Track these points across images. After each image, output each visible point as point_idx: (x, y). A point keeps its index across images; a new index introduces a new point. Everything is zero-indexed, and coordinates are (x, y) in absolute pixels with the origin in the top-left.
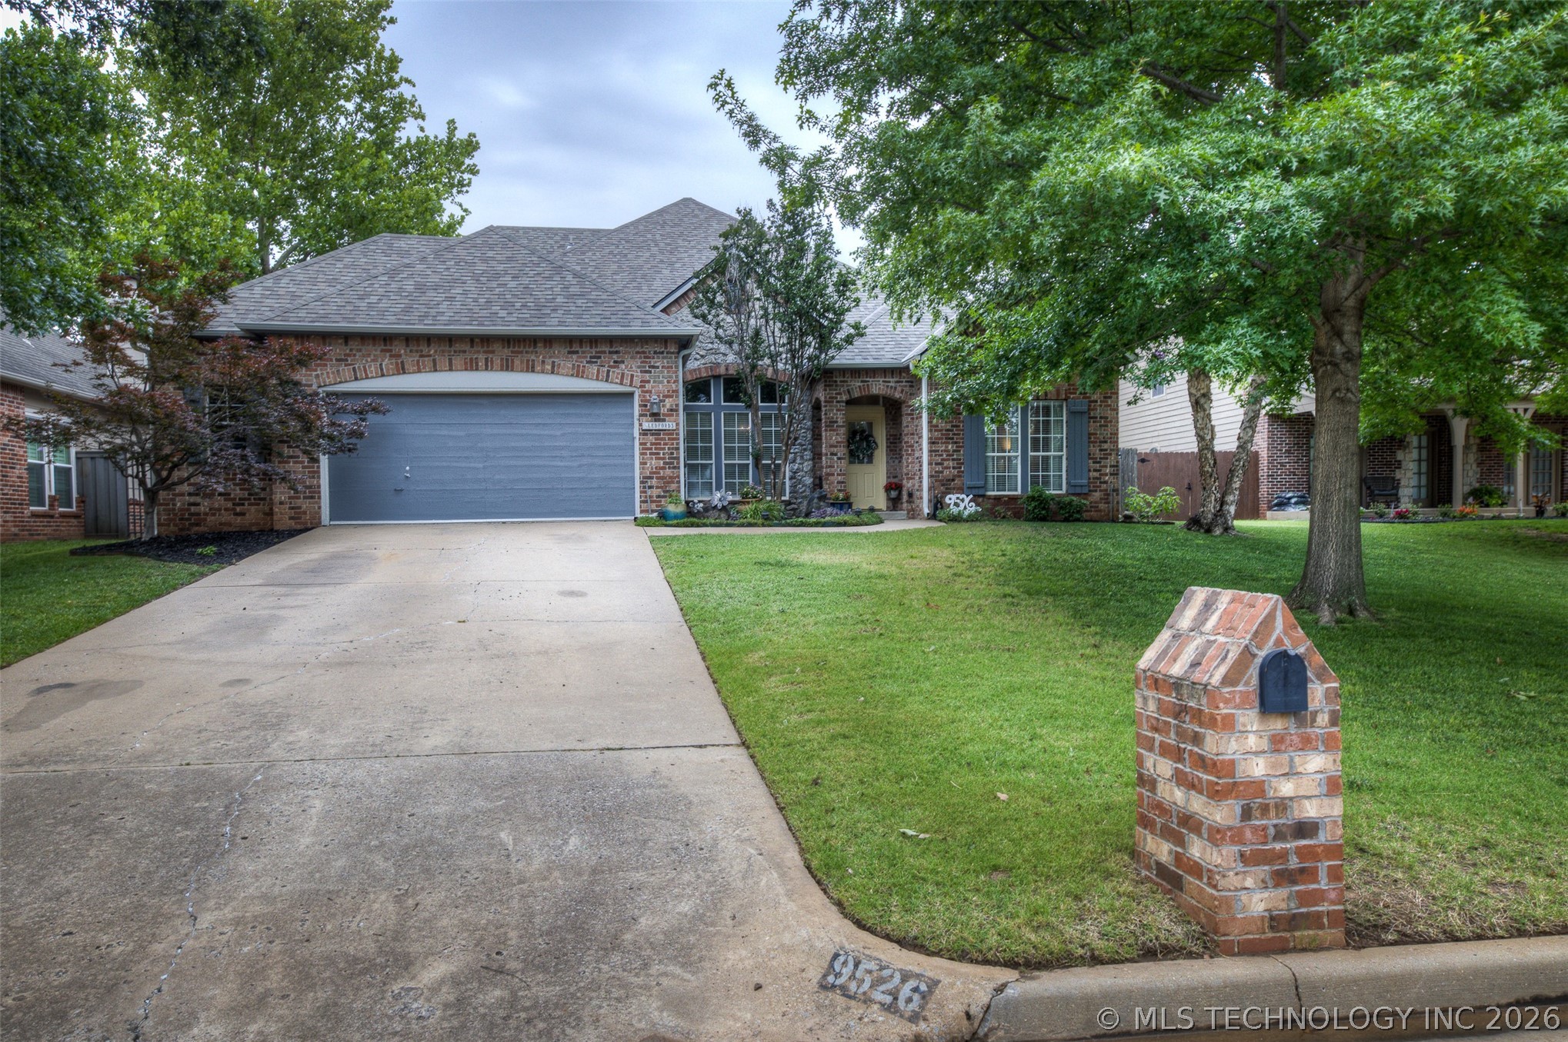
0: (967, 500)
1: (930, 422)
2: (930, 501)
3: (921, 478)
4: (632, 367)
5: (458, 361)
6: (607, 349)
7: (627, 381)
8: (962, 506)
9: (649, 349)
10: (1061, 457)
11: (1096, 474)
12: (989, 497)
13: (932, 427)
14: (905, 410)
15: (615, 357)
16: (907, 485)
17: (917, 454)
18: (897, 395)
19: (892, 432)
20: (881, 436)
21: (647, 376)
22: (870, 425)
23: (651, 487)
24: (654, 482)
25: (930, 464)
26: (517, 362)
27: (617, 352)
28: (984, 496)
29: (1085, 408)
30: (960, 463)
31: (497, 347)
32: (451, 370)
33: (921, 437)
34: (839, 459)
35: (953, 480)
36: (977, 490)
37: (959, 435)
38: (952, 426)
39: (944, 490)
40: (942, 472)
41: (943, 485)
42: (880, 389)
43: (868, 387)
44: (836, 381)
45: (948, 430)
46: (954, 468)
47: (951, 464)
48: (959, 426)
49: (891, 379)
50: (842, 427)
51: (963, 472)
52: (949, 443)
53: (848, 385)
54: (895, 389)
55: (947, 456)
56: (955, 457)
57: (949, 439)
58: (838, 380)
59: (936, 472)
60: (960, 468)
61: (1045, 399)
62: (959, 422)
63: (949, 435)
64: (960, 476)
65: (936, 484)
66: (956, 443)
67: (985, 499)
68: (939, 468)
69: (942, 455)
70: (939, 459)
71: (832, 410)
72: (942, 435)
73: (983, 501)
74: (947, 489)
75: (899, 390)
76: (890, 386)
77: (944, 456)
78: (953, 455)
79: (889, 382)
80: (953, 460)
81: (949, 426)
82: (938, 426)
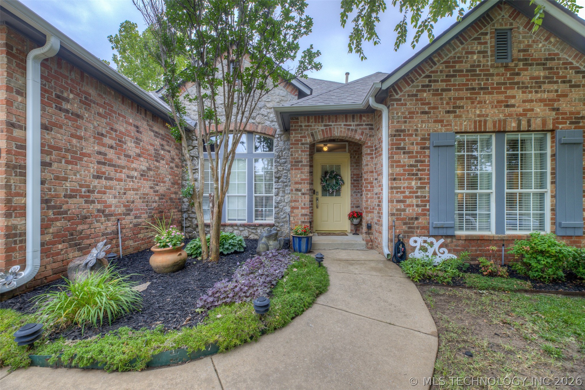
0: (436, 244)
1: (390, 158)
2: (390, 240)
3: (380, 214)
8: (431, 250)
10: (542, 195)
12: (459, 238)
13: (393, 162)
14: (365, 150)
16: (367, 218)
17: (376, 190)
18: (357, 137)
19: (355, 172)
20: (346, 175)
22: (339, 167)
25: (391, 201)
28: (452, 236)
29: (579, 139)
30: (425, 201)
33: (380, 174)
34: (303, 194)
35: (417, 219)
36: (445, 230)
37: (424, 170)
38: (416, 161)
39: (406, 229)
40: (404, 210)
41: (405, 224)
42: (341, 131)
43: (330, 129)
44: (301, 126)
45: (411, 166)
46: (417, 206)
47: (414, 201)
48: (424, 161)
49: (352, 123)
50: (306, 166)
51: (428, 210)
52: (412, 179)
53: (311, 129)
54: (356, 131)
55: (410, 193)
56: (419, 194)
57: (413, 175)
58: (303, 124)
59: (397, 210)
60: (425, 206)
61: (528, 131)
62: (424, 157)
63: (412, 170)
64: (425, 215)
65: (398, 223)
66: (420, 179)
67: (454, 240)
68: (401, 206)
69: (404, 192)
70: (401, 196)
71: (298, 151)
72: (404, 170)
73: (452, 242)
74: (409, 228)
75: (359, 131)
76: (351, 128)
77: (407, 193)
78: (417, 192)
79: (350, 125)
80: (417, 197)
81: (412, 162)
82: (399, 162)
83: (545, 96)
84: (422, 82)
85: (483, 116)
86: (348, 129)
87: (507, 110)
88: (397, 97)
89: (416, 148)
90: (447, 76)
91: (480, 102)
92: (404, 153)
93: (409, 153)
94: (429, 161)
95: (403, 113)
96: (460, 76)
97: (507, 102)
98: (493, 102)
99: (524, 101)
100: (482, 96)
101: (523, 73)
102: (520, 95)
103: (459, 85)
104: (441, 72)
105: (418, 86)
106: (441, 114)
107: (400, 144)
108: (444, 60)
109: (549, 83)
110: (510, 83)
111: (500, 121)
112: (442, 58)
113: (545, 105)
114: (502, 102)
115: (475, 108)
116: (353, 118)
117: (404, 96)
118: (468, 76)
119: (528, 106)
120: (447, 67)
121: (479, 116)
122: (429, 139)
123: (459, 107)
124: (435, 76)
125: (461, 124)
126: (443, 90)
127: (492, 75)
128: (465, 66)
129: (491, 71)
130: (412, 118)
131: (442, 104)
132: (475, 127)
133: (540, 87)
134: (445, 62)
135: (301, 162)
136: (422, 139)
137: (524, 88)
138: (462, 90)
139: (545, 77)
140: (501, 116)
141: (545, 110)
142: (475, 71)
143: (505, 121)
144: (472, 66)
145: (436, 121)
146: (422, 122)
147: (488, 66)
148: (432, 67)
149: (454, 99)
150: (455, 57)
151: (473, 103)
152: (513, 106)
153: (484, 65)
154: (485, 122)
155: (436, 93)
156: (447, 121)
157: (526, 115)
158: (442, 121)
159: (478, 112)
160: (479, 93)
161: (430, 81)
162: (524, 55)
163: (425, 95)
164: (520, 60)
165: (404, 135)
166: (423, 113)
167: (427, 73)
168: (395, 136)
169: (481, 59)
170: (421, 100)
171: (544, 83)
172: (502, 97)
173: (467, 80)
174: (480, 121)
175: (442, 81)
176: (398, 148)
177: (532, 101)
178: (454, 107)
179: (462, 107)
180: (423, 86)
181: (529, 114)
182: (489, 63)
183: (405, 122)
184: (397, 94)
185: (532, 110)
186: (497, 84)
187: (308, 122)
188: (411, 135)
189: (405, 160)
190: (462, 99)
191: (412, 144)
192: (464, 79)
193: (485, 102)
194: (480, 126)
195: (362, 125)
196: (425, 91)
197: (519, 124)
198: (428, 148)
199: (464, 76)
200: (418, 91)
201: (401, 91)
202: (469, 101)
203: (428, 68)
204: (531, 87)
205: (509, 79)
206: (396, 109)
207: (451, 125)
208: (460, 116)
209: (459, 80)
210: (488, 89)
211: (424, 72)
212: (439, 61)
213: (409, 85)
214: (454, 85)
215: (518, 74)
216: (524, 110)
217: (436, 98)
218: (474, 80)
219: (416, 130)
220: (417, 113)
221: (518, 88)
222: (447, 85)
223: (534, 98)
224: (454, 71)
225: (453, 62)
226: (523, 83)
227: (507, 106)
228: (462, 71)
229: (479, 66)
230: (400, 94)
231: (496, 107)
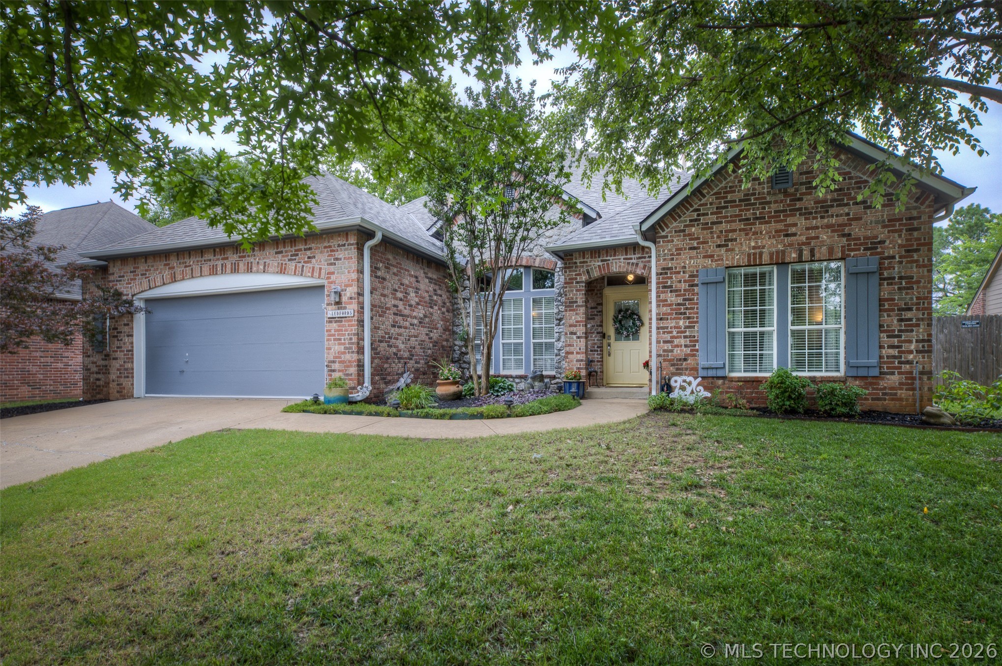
0: (695, 383)
1: (658, 296)
2: (658, 382)
3: (652, 356)
4: (321, 259)
5: (206, 269)
6: (303, 247)
7: (316, 274)
8: (689, 389)
9: (334, 242)
10: (837, 331)
11: (895, 352)
12: (732, 380)
13: (661, 302)
15: (309, 253)
20: (646, 313)
21: (332, 268)
22: (637, 303)
23: (334, 371)
24: (336, 366)
25: (658, 342)
26: (241, 265)
27: (310, 249)
28: (719, 378)
29: (874, 267)
30: (694, 341)
31: (229, 254)
32: (201, 276)
34: (578, 337)
35: (685, 360)
36: (714, 371)
37: (692, 309)
38: (684, 300)
39: (674, 371)
40: (672, 351)
41: (673, 365)
42: (620, 266)
43: (608, 264)
44: (576, 263)
45: (679, 304)
46: (686, 346)
47: (682, 341)
48: (693, 299)
49: (633, 256)
50: (582, 306)
51: (697, 350)
52: (680, 319)
53: (587, 266)
54: (637, 264)
55: (678, 332)
56: (688, 334)
57: (681, 314)
58: (578, 261)
59: (664, 351)
60: (695, 346)
61: (812, 261)
62: (693, 295)
63: (680, 309)
64: (694, 355)
65: (664, 364)
66: (689, 318)
67: (726, 382)
68: (668, 346)
69: (671, 332)
70: (668, 337)
71: (572, 291)
72: (672, 309)
73: (724, 383)
74: (677, 369)
75: (641, 265)
76: (631, 261)
77: (675, 333)
78: (685, 332)
79: (631, 259)
80: (685, 337)
81: (680, 300)
82: (666, 301)
83: (833, 221)
84: (690, 216)
85: (759, 247)
86: (628, 263)
87: (787, 240)
88: (663, 234)
89: (684, 286)
90: (717, 208)
91: (755, 233)
92: (671, 292)
93: (676, 291)
94: (697, 299)
95: (669, 250)
96: (732, 207)
97: (787, 230)
98: (771, 232)
99: (808, 229)
100: (758, 226)
101: (805, 198)
102: (802, 222)
103: (731, 216)
104: (711, 204)
105: (686, 221)
106: (711, 248)
107: (667, 282)
108: (716, 190)
109: (838, 206)
110: (790, 210)
111: (777, 252)
112: (712, 189)
113: (833, 231)
114: (781, 231)
115: (750, 240)
116: (634, 250)
117: (671, 232)
118: (741, 206)
119: (812, 233)
120: (717, 198)
121: (754, 248)
122: (697, 276)
123: (732, 240)
124: (704, 210)
125: (733, 258)
126: (713, 223)
127: (770, 203)
128: (737, 196)
129: (768, 199)
130: (679, 254)
131: (713, 237)
132: (749, 260)
133: (827, 211)
134: (715, 194)
135: (576, 302)
136: (690, 276)
137: (807, 214)
138: (735, 221)
139: (833, 200)
140: (780, 247)
141: (833, 237)
142: (750, 200)
143: (783, 252)
144: (745, 195)
145: (705, 257)
146: (691, 258)
147: (764, 193)
148: (700, 200)
149: (726, 231)
150: (726, 187)
151: (747, 234)
152: (794, 235)
153: (759, 194)
154: (761, 254)
155: (706, 227)
156: (718, 256)
157: (809, 243)
158: (712, 256)
159: (753, 244)
160: (754, 224)
161: (698, 215)
162: (807, 178)
163: (693, 229)
164: (802, 184)
165: (671, 273)
166: (691, 249)
167: (695, 206)
168: (661, 274)
169: (757, 187)
170: (689, 235)
171: (832, 206)
172: (781, 226)
173: (740, 210)
174: (755, 254)
175: (712, 214)
176: (664, 287)
177: (817, 228)
178: (725, 241)
179: (735, 240)
180: (691, 221)
181: (813, 243)
182: (765, 191)
183: (672, 259)
184: (663, 231)
185: (817, 238)
186: (776, 212)
187: (584, 258)
188: (679, 273)
189: (671, 298)
190: (735, 231)
191: (680, 282)
192: (737, 209)
193: (761, 233)
194: (755, 259)
195: (645, 258)
196: (693, 226)
197: (800, 255)
198: (697, 285)
199: (737, 206)
200: (685, 226)
201: (667, 227)
202: (743, 233)
203: (697, 201)
204: (816, 212)
205: (789, 205)
206: (662, 246)
207: (722, 260)
208: (732, 250)
209: (731, 211)
210: (764, 218)
211: (691, 206)
212: (708, 193)
213: (675, 220)
214: (726, 217)
215: (800, 199)
216: (807, 238)
217: (705, 232)
218: (749, 210)
219: (684, 267)
220: (685, 249)
221: (800, 214)
222: (717, 218)
223: (819, 224)
224: (725, 202)
225: (725, 193)
226: (806, 208)
227: (787, 235)
228: (735, 201)
229: (754, 194)
230: (667, 230)
231: (774, 237)
